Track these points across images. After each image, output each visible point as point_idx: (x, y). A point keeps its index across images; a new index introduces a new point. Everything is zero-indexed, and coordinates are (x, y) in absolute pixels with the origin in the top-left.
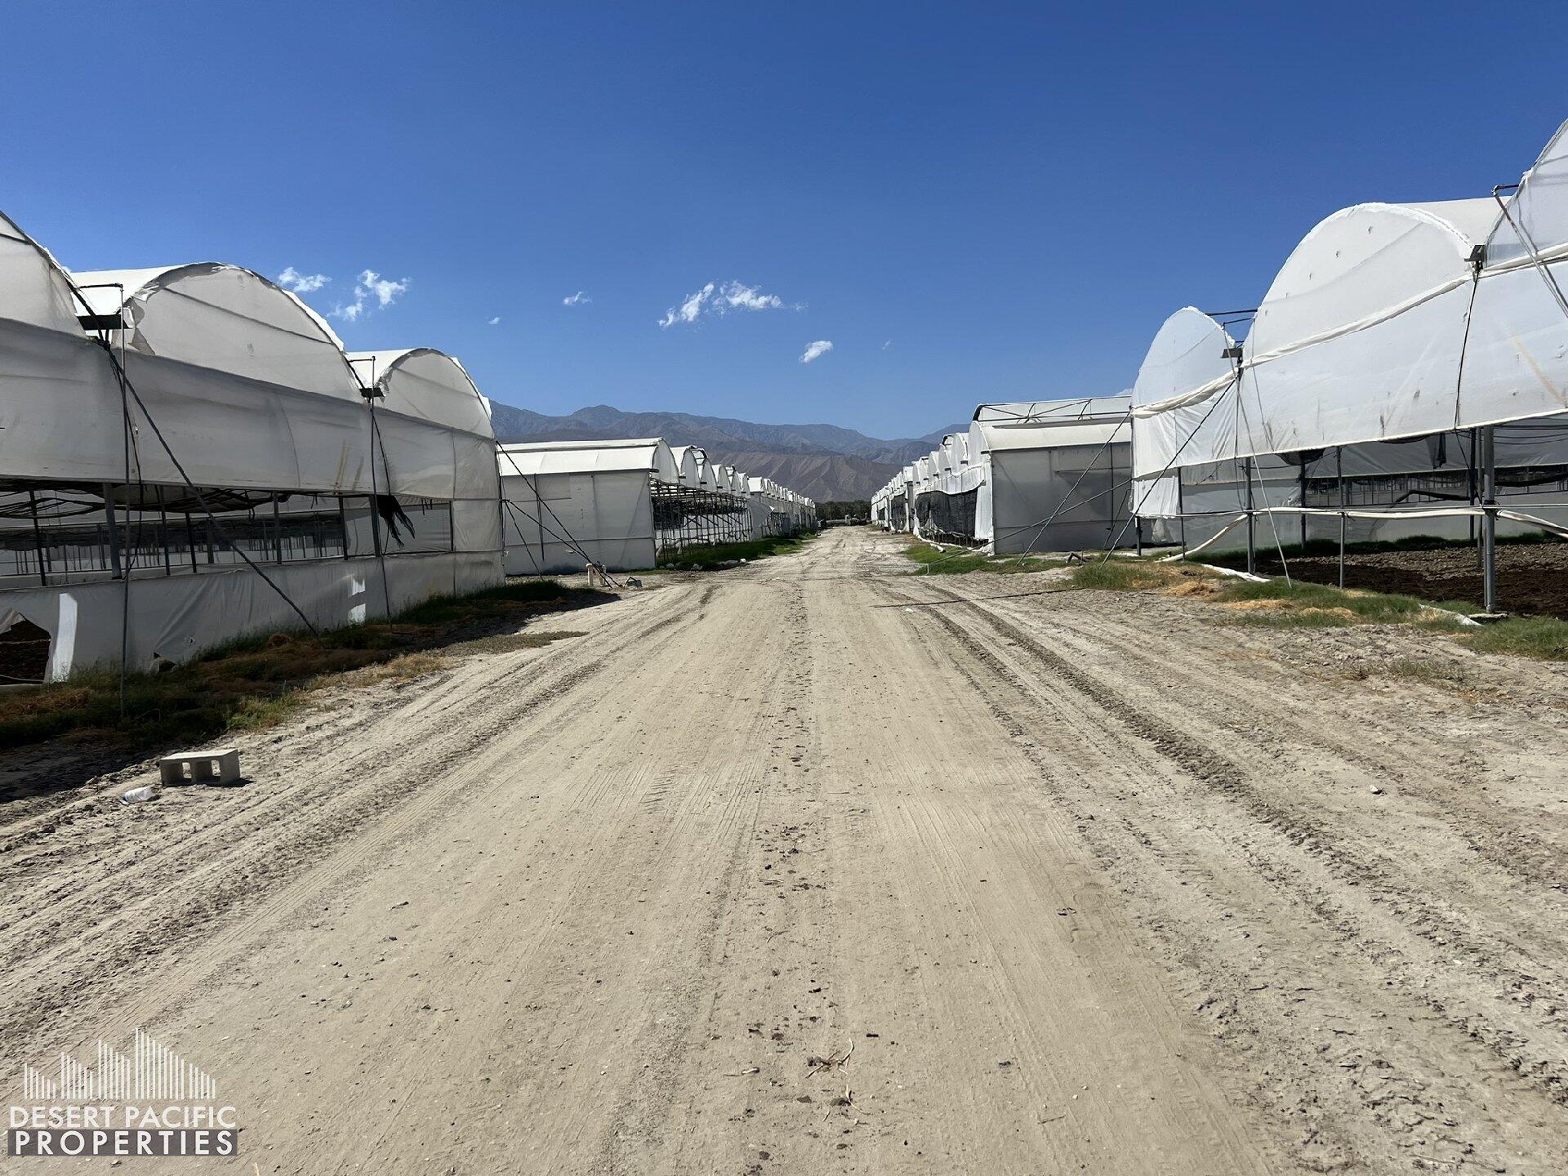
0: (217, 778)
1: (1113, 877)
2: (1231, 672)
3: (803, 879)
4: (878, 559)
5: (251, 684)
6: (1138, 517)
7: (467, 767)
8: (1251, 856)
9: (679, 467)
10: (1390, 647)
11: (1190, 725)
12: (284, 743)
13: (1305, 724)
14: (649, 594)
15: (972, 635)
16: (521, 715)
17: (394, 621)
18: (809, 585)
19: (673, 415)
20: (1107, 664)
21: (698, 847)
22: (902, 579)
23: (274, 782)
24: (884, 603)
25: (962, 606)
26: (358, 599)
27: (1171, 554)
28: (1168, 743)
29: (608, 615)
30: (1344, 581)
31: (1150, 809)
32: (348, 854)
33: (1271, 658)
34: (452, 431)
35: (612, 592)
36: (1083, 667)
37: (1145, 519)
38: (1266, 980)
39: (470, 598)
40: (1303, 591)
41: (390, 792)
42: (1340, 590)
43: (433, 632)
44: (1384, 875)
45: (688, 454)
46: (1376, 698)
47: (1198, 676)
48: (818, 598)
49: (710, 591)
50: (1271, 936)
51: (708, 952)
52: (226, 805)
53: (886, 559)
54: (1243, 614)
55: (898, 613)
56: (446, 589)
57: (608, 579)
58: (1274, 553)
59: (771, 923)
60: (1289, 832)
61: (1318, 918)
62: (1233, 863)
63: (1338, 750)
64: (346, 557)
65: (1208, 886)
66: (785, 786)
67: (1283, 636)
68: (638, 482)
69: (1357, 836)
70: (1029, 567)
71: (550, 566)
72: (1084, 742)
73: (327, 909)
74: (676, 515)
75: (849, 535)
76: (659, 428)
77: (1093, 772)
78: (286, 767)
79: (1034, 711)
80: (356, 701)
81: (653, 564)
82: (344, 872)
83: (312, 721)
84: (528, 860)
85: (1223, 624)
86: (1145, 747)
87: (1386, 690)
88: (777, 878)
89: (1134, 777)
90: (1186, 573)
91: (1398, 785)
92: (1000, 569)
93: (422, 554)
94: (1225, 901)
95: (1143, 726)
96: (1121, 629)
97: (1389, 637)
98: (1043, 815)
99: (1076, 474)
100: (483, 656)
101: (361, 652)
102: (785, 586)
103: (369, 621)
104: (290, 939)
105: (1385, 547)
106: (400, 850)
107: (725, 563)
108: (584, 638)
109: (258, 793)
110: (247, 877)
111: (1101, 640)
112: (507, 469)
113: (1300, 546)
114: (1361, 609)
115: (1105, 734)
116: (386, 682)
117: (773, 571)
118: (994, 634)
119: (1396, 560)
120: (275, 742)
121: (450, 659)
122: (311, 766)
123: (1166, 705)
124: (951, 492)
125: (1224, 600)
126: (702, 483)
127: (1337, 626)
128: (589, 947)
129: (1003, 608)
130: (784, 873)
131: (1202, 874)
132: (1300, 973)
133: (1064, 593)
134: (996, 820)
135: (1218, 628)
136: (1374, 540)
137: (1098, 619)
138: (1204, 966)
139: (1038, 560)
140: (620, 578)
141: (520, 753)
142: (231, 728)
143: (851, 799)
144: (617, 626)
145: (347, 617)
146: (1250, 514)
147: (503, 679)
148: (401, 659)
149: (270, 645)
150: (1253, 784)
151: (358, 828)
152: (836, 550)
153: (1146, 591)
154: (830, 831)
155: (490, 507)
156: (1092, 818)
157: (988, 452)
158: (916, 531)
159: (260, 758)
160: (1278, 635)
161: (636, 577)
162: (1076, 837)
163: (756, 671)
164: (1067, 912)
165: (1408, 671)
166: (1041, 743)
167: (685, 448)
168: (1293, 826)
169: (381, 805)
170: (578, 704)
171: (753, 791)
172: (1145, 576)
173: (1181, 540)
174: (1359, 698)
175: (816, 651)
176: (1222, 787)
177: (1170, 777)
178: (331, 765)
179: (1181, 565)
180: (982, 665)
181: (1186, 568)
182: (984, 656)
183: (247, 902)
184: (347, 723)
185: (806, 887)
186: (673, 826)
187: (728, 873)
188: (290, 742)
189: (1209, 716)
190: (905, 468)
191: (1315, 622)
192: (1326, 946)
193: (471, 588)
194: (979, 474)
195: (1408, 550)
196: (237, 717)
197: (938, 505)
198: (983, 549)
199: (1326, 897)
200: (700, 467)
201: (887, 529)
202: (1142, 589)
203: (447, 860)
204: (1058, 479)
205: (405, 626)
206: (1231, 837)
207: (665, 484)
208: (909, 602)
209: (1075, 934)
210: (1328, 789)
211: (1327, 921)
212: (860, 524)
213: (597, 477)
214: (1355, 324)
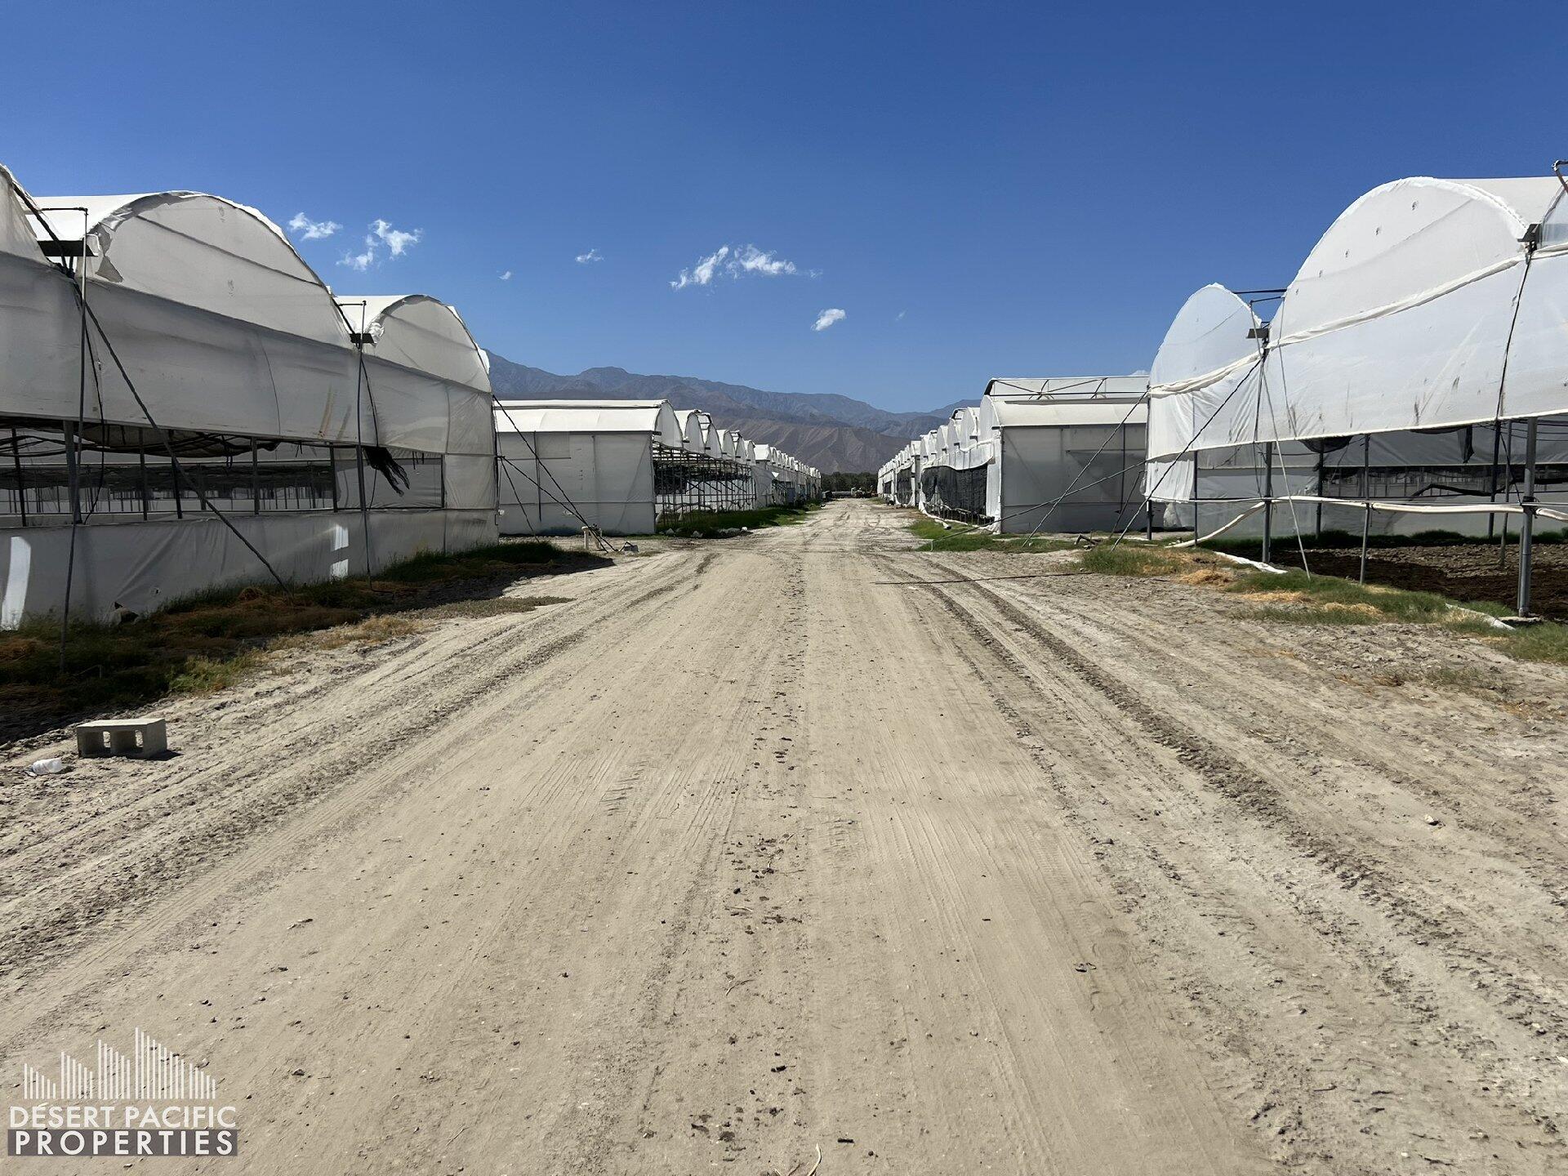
0: (140, 750)
1: (1138, 922)
2: (1255, 671)
3: (777, 908)
4: (882, 533)
5: (211, 641)
6: (1150, 502)
7: (418, 748)
8: (1298, 899)
9: (683, 430)
10: (1422, 649)
11: (1215, 732)
12: (227, 710)
13: (1341, 735)
14: (646, 560)
15: (977, 618)
16: (488, 688)
17: (374, 579)
18: (810, 557)
19: (683, 379)
20: (1120, 656)
21: (659, 861)
22: (905, 555)
23: (205, 756)
24: (884, 579)
25: (965, 585)
26: (340, 555)
27: (1182, 540)
28: (1193, 753)
29: (600, 580)
30: (1365, 575)
31: (1176, 833)
32: (262, 850)
33: (1296, 657)
34: (447, 384)
35: (607, 557)
36: (1094, 659)
37: (1156, 503)
38: (1334, 1077)
39: (459, 556)
40: (1323, 585)
41: (326, 774)
42: (1360, 585)
43: (415, 591)
44: (1457, 933)
45: (693, 418)
46: (1416, 708)
47: (1220, 674)
48: (819, 573)
49: (707, 560)
50: (1333, 1013)
51: (654, 1005)
52: (142, 782)
53: (890, 534)
54: (1261, 607)
55: (900, 590)
56: (436, 547)
57: (604, 543)
58: (1292, 542)
59: (734, 969)
60: (1339, 871)
61: (1387, 990)
62: (1277, 909)
63: (1382, 768)
64: (336, 509)
65: (1250, 938)
66: (766, 786)
67: (1306, 632)
68: (640, 445)
69: (1417, 879)
70: (1036, 547)
71: (547, 526)
72: (1099, 747)
73: (215, 925)
74: (677, 481)
75: (854, 507)
76: (667, 392)
77: (1109, 783)
78: (221, 738)
79: (1040, 707)
80: (317, 664)
81: (652, 530)
82: (249, 875)
83: (263, 687)
84: (462, 869)
85: (1240, 616)
86: (1167, 756)
87: (1425, 699)
88: (747, 905)
89: (1156, 792)
90: (1198, 560)
91: (1456, 816)
92: (1006, 549)
93: (412, 509)
94: (1272, 960)
95: (1163, 730)
96: (1133, 618)
97: (1420, 638)
98: (1055, 836)
99: (1088, 454)
100: (461, 620)
101: (334, 611)
102: (785, 557)
103: (350, 578)
104: (162, 962)
105: (1401, 541)
106: (320, 850)
107: (726, 531)
108: (570, 604)
109: (181, 769)
110: (136, 876)
111: (1113, 629)
112: (503, 425)
113: (1314, 537)
114: (1387, 607)
115: (1122, 738)
116: (352, 645)
117: (774, 541)
118: (999, 618)
119: (1416, 556)
120: (218, 709)
121: (425, 622)
122: (247, 739)
123: (1187, 707)
124: (959, 467)
125: (1239, 590)
126: (706, 448)
127: (1362, 623)
128: (512, 993)
129: (1009, 589)
130: (755, 898)
131: (1242, 922)
132: (1375, 1068)
133: (1072, 577)
134: (1002, 841)
135: (1236, 621)
136: (1389, 534)
137: (1109, 605)
138: (1256, 1054)
139: (1045, 541)
140: (618, 542)
141: (480, 733)
142: (173, 690)
143: (839, 807)
144: (606, 594)
145: (328, 572)
146: (1268, 503)
147: (477, 648)
148: (373, 619)
149: (242, 599)
150: (1290, 805)
151: (280, 818)
152: (840, 523)
153: (1157, 578)
154: (812, 846)
155: (485, 464)
156: (1111, 842)
157: (998, 428)
158: (921, 507)
159: (196, 726)
160: (1301, 632)
161: (634, 542)
162: (1094, 866)
163: (746, 649)
164: (1087, 968)
165: (1448, 678)
166: (1051, 746)
167: (689, 412)
168: (1342, 862)
169: (313, 790)
170: (552, 678)
171: (729, 791)
172: (1157, 562)
173: (1194, 526)
174: (1398, 707)
175: (813, 628)
176: (1254, 809)
177: (1197, 793)
178: (272, 737)
179: (1192, 552)
180: (987, 652)
181: (1198, 555)
182: (989, 642)
183: (126, 910)
184: (301, 689)
185: (779, 920)
186: (635, 832)
187: (691, 895)
188: (235, 709)
189: (1234, 720)
190: (913, 442)
191: (1338, 618)
192: (1401, 1030)
193: (460, 547)
194: (989, 449)
195: (1425, 545)
196: (181, 679)
197: (944, 481)
198: (990, 527)
199: (1394, 961)
200: (705, 433)
201: (893, 503)
202: (1153, 575)
203: (369, 866)
204: (1069, 458)
205: (387, 583)
206: (1272, 874)
207: (667, 448)
208: (912, 580)
209: (1096, 1000)
210: (1376, 816)
211: (1398, 995)
212: (866, 496)
213: (598, 437)
214: (1392, 305)
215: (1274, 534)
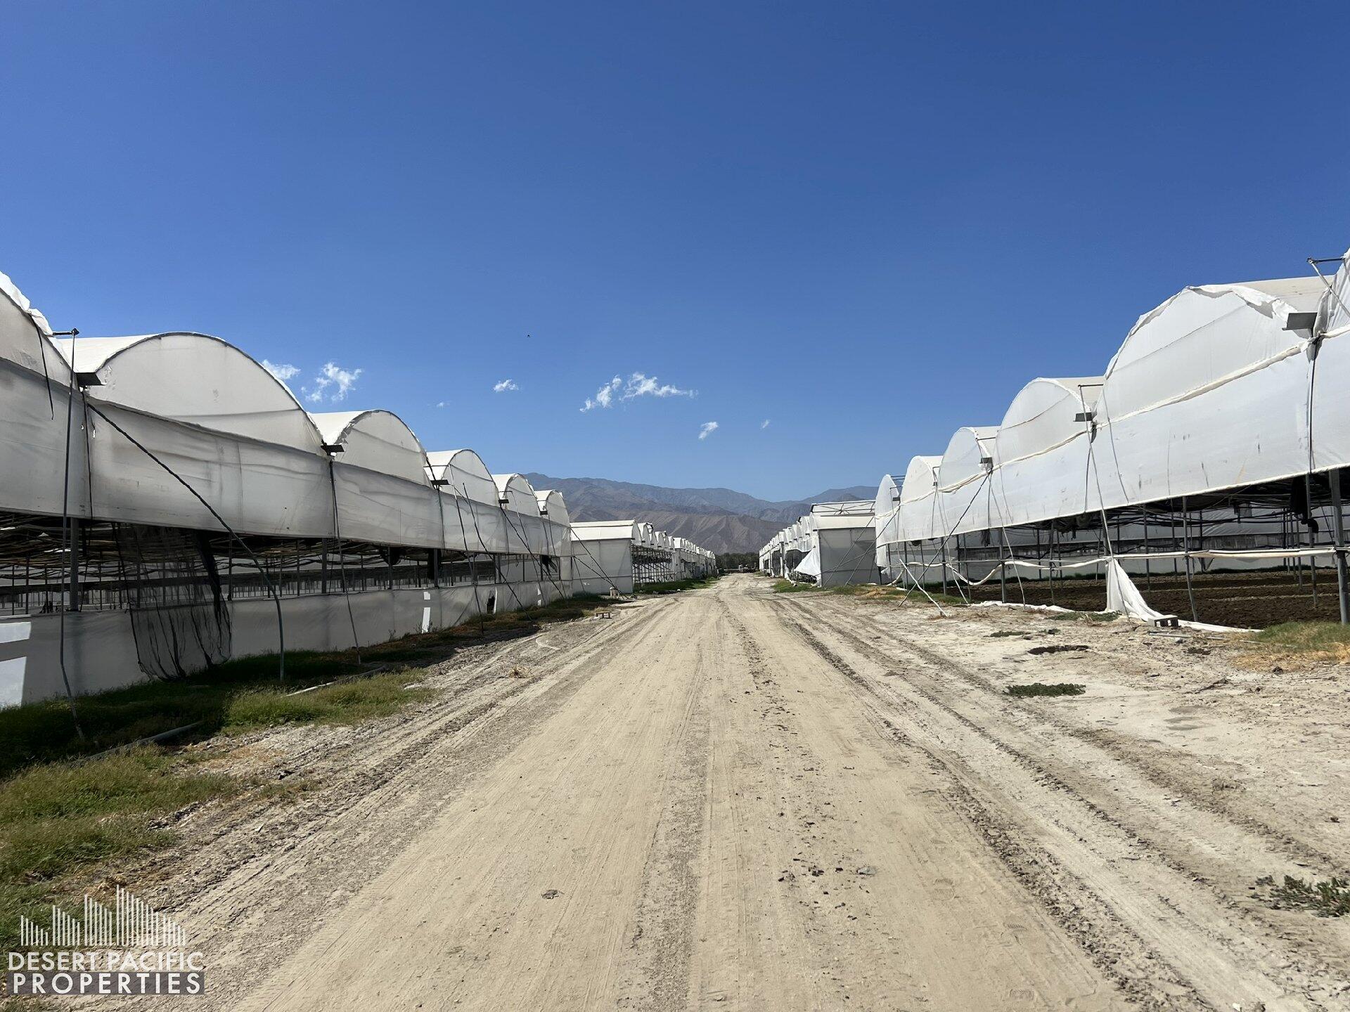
6: (878, 566)
9: (642, 536)
68: (626, 546)
157: (817, 530)
158: (786, 576)
194: (813, 541)
201: (769, 575)
204: (855, 545)
205: (552, 609)
207: (637, 546)
212: (751, 571)
213: (601, 543)
215: (947, 580)
